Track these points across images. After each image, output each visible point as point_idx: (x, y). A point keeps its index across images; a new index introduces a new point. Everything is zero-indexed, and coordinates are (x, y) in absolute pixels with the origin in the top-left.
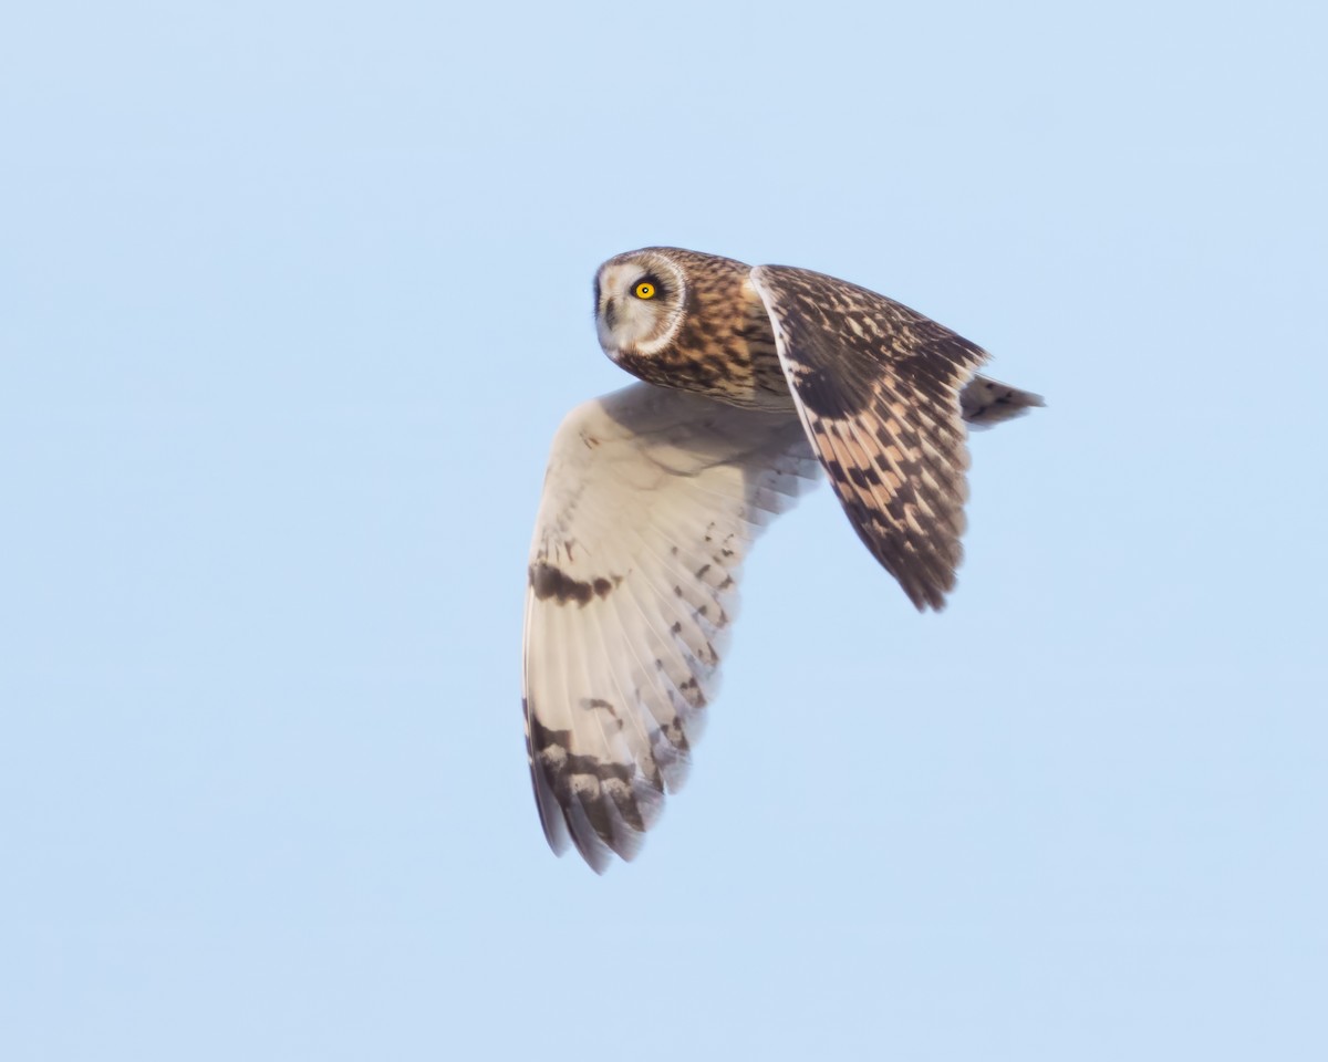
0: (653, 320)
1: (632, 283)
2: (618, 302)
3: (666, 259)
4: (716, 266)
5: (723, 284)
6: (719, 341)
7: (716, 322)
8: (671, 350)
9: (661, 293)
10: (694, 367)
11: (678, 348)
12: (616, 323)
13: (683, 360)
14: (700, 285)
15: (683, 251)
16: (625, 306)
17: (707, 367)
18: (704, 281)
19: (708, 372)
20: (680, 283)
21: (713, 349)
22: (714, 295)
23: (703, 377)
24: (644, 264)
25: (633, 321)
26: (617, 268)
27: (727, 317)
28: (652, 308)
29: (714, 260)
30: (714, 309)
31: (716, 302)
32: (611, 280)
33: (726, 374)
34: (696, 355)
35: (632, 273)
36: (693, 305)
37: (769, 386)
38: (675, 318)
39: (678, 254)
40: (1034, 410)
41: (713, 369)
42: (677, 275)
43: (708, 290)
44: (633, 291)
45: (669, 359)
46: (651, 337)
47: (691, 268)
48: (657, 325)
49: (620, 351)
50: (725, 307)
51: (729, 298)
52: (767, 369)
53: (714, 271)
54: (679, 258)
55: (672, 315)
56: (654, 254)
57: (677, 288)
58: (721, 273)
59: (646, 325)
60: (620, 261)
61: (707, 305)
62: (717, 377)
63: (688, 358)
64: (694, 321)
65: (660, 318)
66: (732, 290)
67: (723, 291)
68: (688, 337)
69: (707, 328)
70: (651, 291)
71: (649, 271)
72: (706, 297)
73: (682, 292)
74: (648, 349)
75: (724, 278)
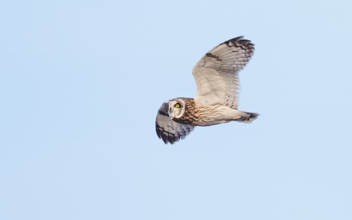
0: (179, 111)
1: (175, 104)
2: (172, 108)
3: (181, 100)
4: (190, 100)
5: (192, 104)
6: (192, 115)
7: (191, 111)
8: (183, 117)
9: (180, 106)
10: (187, 120)
11: (184, 117)
12: (172, 112)
13: (185, 119)
14: (188, 104)
15: (185, 98)
16: (173, 108)
17: (190, 120)
18: (188, 103)
19: (190, 121)
20: (184, 104)
21: (191, 116)
22: (190, 106)
23: (189, 122)
24: (177, 101)
25: (175, 112)
26: (172, 102)
27: (193, 110)
28: (179, 109)
29: (190, 99)
30: (190, 109)
31: (191, 107)
32: (171, 104)
33: (195, 121)
34: (187, 118)
35: (175, 102)
36: (186, 108)
37: (204, 121)
38: (183, 111)
39: (183, 99)
40: (258, 117)
41: (191, 120)
42: (183, 103)
43: (189, 105)
44: (175, 106)
45: (182, 119)
46: (179, 115)
47: (186, 101)
48: (180, 112)
49: (173, 117)
50: (193, 108)
51: (193, 106)
52: (202, 117)
53: (190, 101)
54: (184, 100)
55: (182, 110)
56: (179, 99)
57: (183, 105)
58: (191, 101)
59: (177, 112)
60: (173, 100)
61: (189, 108)
62: (192, 122)
63: (186, 119)
64: (187, 111)
65: (180, 111)
66: (194, 105)
67: (192, 105)
68: (186, 114)
69: (189, 113)
70: (179, 106)
71: (178, 102)
72: (189, 107)
73: (184, 106)
74: (178, 117)
75: (192, 103)
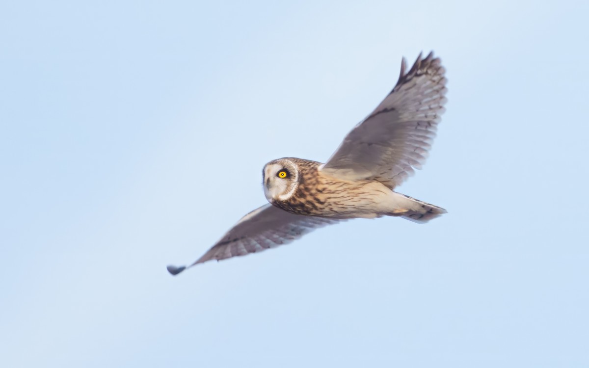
0: (286, 186)
1: (277, 171)
2: (272, 179)
3: (291, 162)
4: (310, 164)
5: (312, 170)
6: (311, 195)
7: (310, 187)
8: (293, 199)
9: (289, 176)
10: (302, 205)
11: (296, 198)
12: (271, 187)
13: (297, 202)
14: (304, 172)
15: (298, 159)
16: (274, 181)
17: (307, 205)
18: (305, 170)
19: (307, 208)
20: (296, 172)
21: (310, 198)
22: (309, 176)
23: (305, 209)
24: (282, 164)
25: (278, 186)
26: (271, 166)
27: (314, 185)
28: (285, 182)
29: (310, 162)
30: (309, 181)
31: (310, 179)
32: (269, 171)
33: (316, 208)
34: (303, 200)
35: (277, 168)
36: (301, 180)
38: (294, 185)
39: (296, 160)
41: (310, 206)
42: (295, 168)
43: (307, 174)
44: (277, 175)
45: (292, 202)
46: (285, 193)
47: (301, 165)
48: (287, 188)
49: (273, 199)
50: (313, 180)
51: (314, 176)
52: (332, 203)
53: (310, 166)
54: (296, 162)
55: (293, 184)
56: (286, 160)
57: (295, 174)
58: (312, 166)
59: (283, 188)
60: (273, 163)
61: (307, 180)
62: (312, 209)
63: (300, 202)
64: (302, 187)
65: (288, 186)
66: (316, 173)
67: (312, 173)
68: (300, 193)
69: (307, 189)
70: (285, 175)
71: (284, 167)
72: (306, 177)
73: (297, 175)
74: (284, 198)
75: (313, 168)
